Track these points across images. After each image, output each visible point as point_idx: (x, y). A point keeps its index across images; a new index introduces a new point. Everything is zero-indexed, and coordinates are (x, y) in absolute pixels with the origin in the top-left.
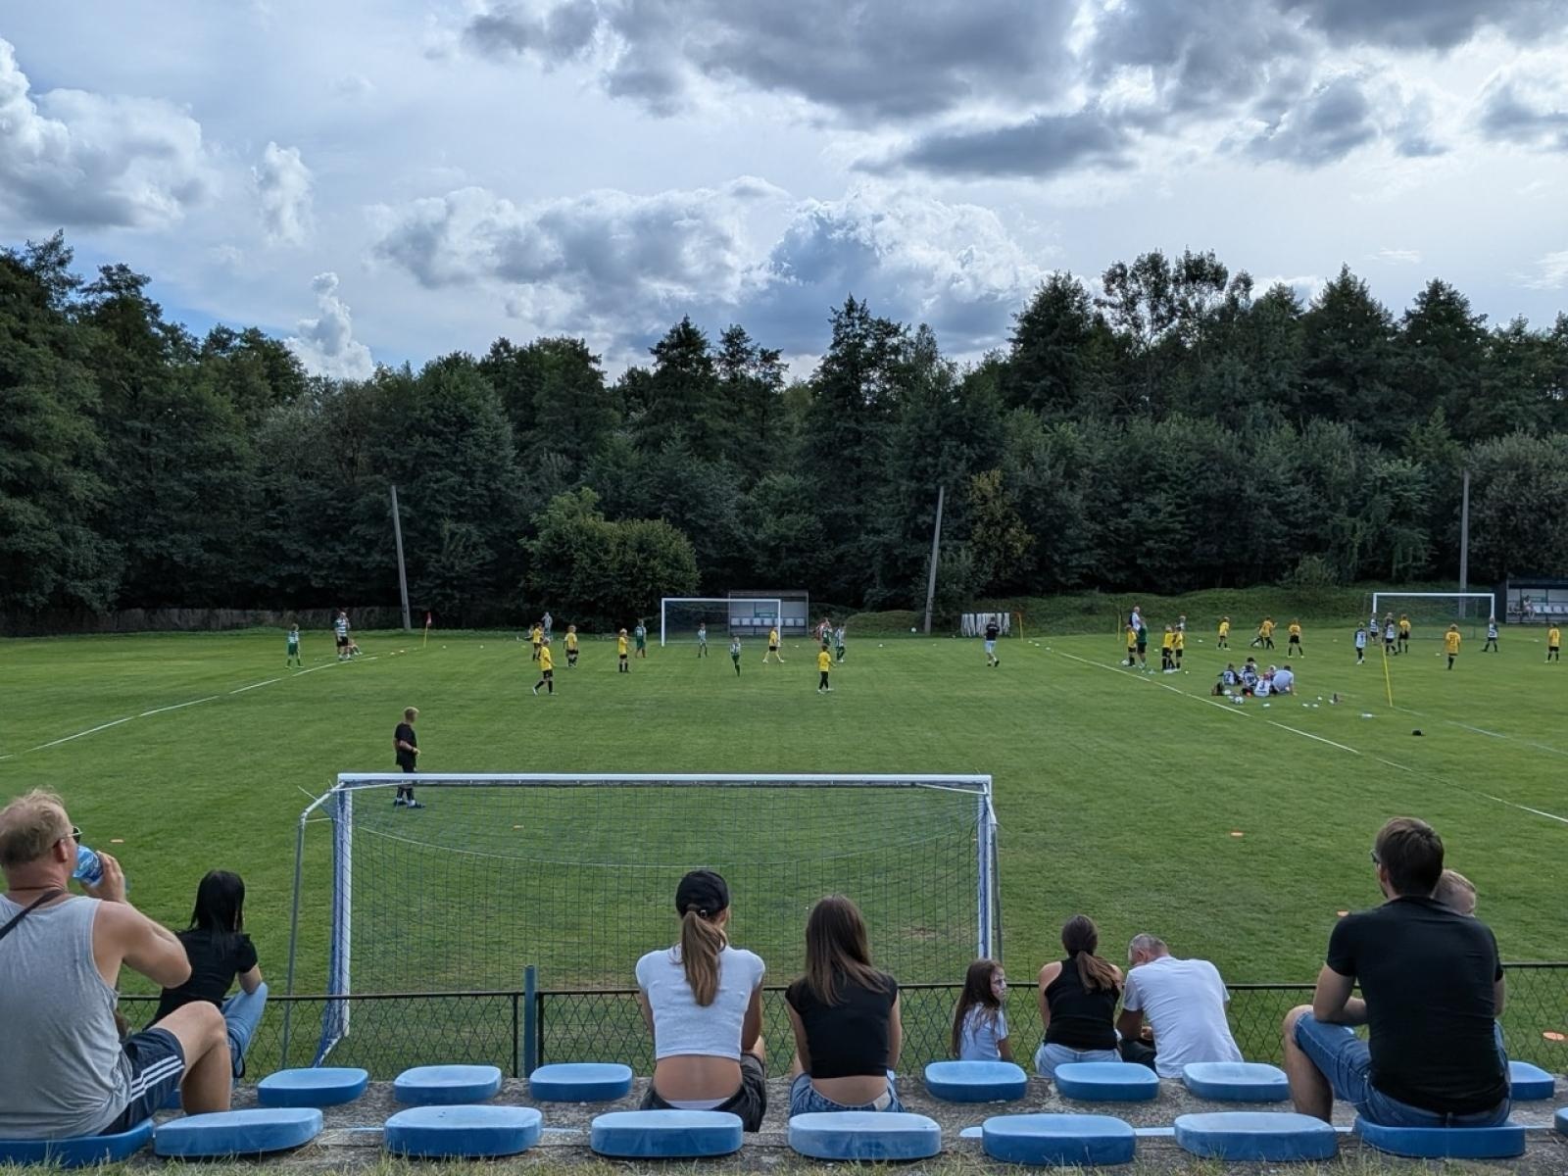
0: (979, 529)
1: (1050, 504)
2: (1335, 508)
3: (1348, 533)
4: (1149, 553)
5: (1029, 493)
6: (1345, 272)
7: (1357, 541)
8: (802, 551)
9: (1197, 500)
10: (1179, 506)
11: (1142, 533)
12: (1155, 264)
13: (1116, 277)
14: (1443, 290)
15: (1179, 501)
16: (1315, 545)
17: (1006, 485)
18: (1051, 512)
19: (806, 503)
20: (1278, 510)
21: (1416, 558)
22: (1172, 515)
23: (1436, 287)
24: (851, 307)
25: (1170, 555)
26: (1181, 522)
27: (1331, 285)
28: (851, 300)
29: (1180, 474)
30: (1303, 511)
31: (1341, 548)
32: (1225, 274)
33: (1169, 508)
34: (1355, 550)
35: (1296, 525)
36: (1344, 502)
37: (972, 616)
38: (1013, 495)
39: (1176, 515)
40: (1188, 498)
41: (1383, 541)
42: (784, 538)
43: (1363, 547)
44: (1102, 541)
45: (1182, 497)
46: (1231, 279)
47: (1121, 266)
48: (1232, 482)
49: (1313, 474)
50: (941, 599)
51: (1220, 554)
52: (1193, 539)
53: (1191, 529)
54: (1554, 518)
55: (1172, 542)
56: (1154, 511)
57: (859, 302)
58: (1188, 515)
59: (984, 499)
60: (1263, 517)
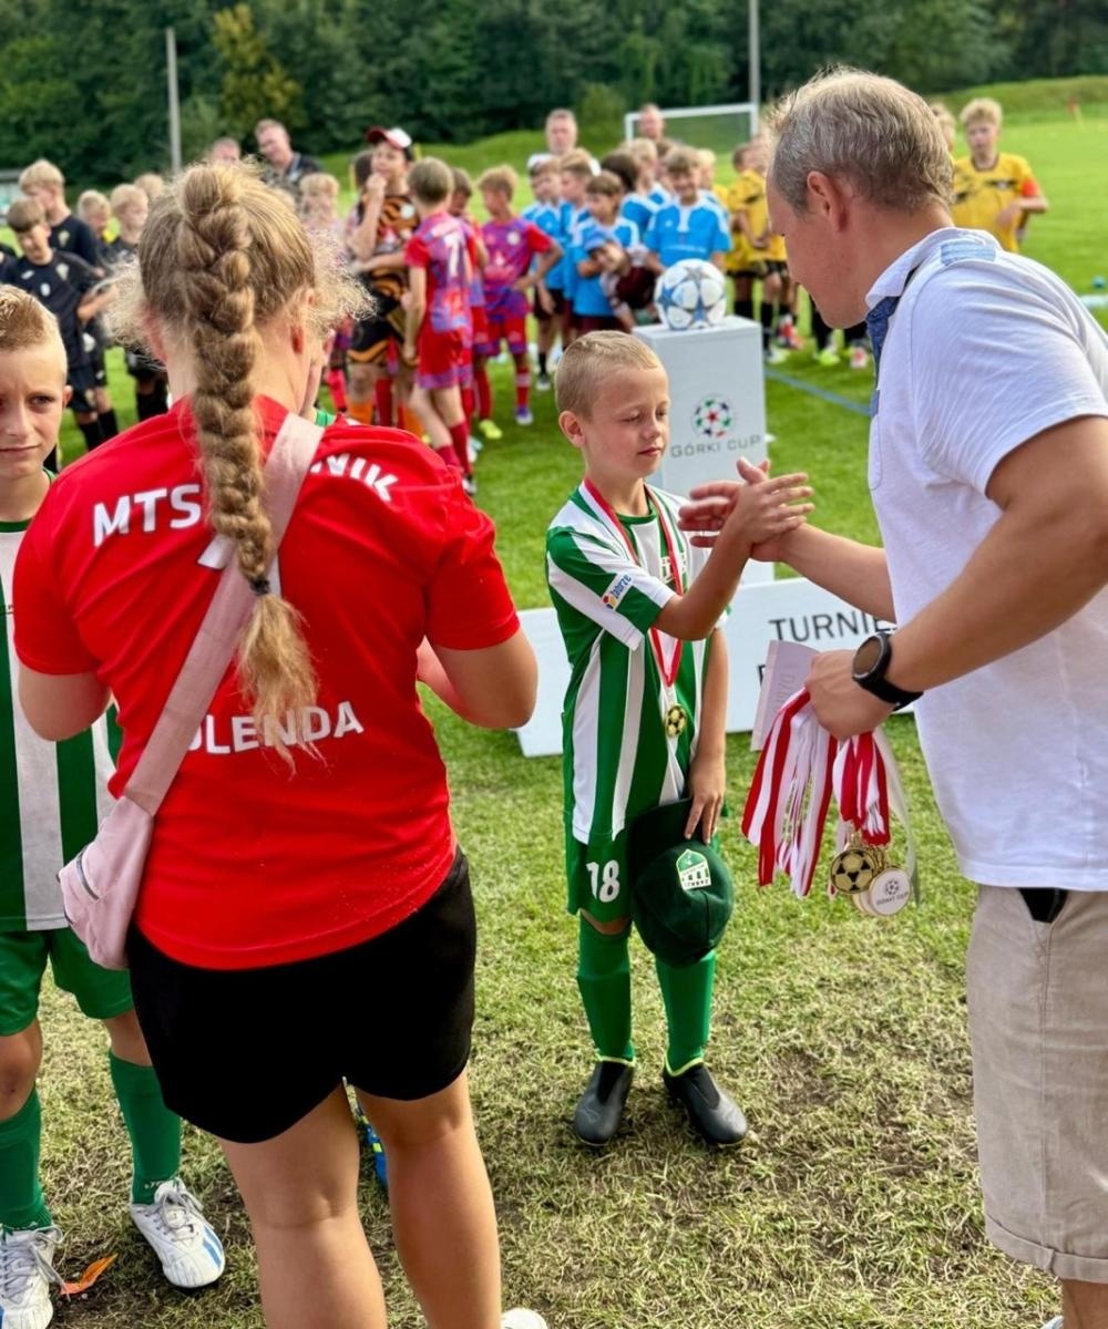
0: (230, 78)
1: (313, 42)
2: (629, 28)
3: (641, 56)
4: (438, 98)
5: (286, 32)
7: (650, 67)
8: (56, 126)
9: (481, 29)
10: (462, 38)
11: (423, 71)
16: (610, 74)
17: (258, 22)
18: (314, 53)
19: (59, 68)
20: (568, 35)
21: (714, 80)
22: (456, 49)
25: (460, 98)
26: (466, 57)
30: (596, 35)
31: (637, 74)
33: (451, 41)
35: (589, 52)
36: (638, 20)
38: (266, 36)
39: (460, 49)
41: (680, 63)
42: (30, 111)
43: (658, 71)
44: (382, 86)
45: (465, 27)
51: (513, 93)
52: (481, 78)
53: (478, 65)
54: (850, 21)
55: (459, 82)
56: (435, 44)
59: (233, 42)
60: (551, 45)
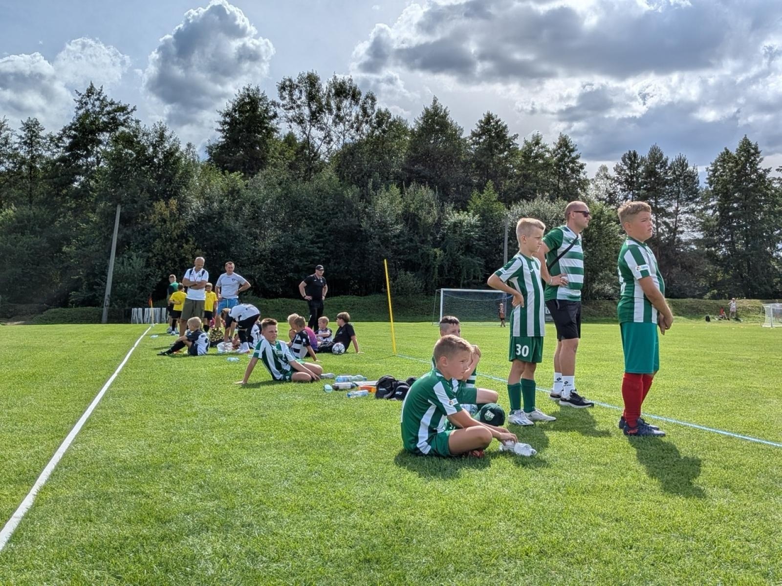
0: (158, 243)
2: (424, 241)
3: (431, 258)
5: (200, 219)
6: (435, 101)
7: (437, 264)
9: (331, 232)
10: (318, 236)
12: (312, 81)
13: (286, 87)
14: (493, 119)
15: (318, 232)
18: (218, 234)
20: (386, 241)
21: (476, 277)
22: (313, 242)
23: (489, 118)
24: (90, 91)
26: (318, 248)
27: (427, 110)
28: (92, 87)
29: (319, 213)
30: (403, 243)
31: (428, 269)
32: (360, 94)
33: (310, 237)
34: (436, 270)
36: (430, 238)
37: (140, 309)
38: (188, 220)
39: (317, 243)
40: (324, 231)
41: (454, 265)
43: (441, 267)
45: (320, 230)
46: (363, 97)
47: (290, 80)
48: (354, 221)
49: (410, 219)
50: (116, 294)
53: (327, 253)
57: (97, 88)
58: (324, 243)
59: (164, 221)
60: (375, 246)
